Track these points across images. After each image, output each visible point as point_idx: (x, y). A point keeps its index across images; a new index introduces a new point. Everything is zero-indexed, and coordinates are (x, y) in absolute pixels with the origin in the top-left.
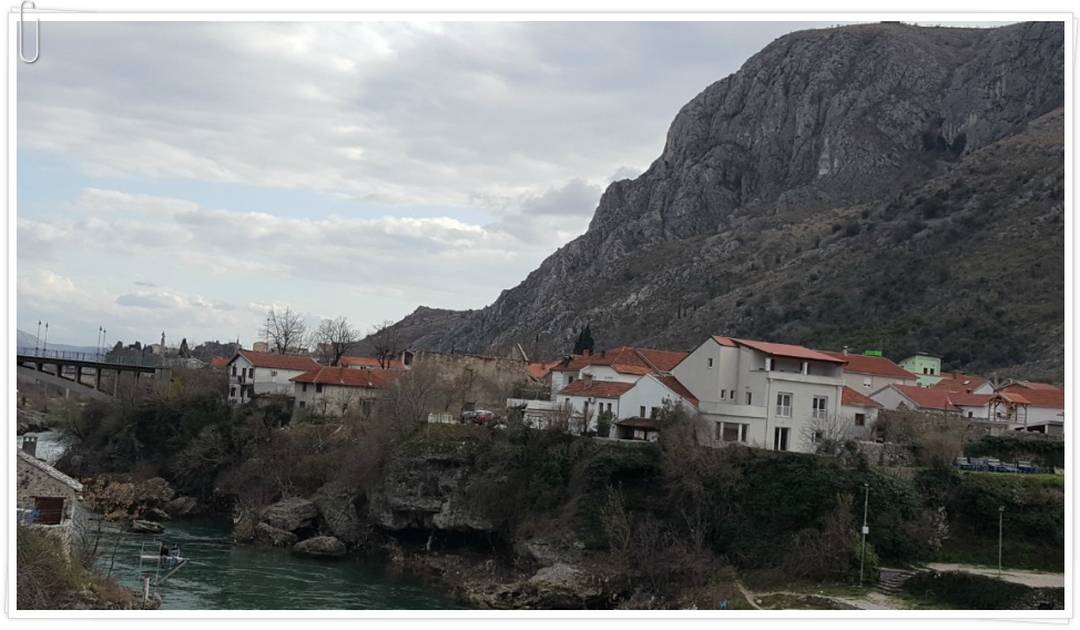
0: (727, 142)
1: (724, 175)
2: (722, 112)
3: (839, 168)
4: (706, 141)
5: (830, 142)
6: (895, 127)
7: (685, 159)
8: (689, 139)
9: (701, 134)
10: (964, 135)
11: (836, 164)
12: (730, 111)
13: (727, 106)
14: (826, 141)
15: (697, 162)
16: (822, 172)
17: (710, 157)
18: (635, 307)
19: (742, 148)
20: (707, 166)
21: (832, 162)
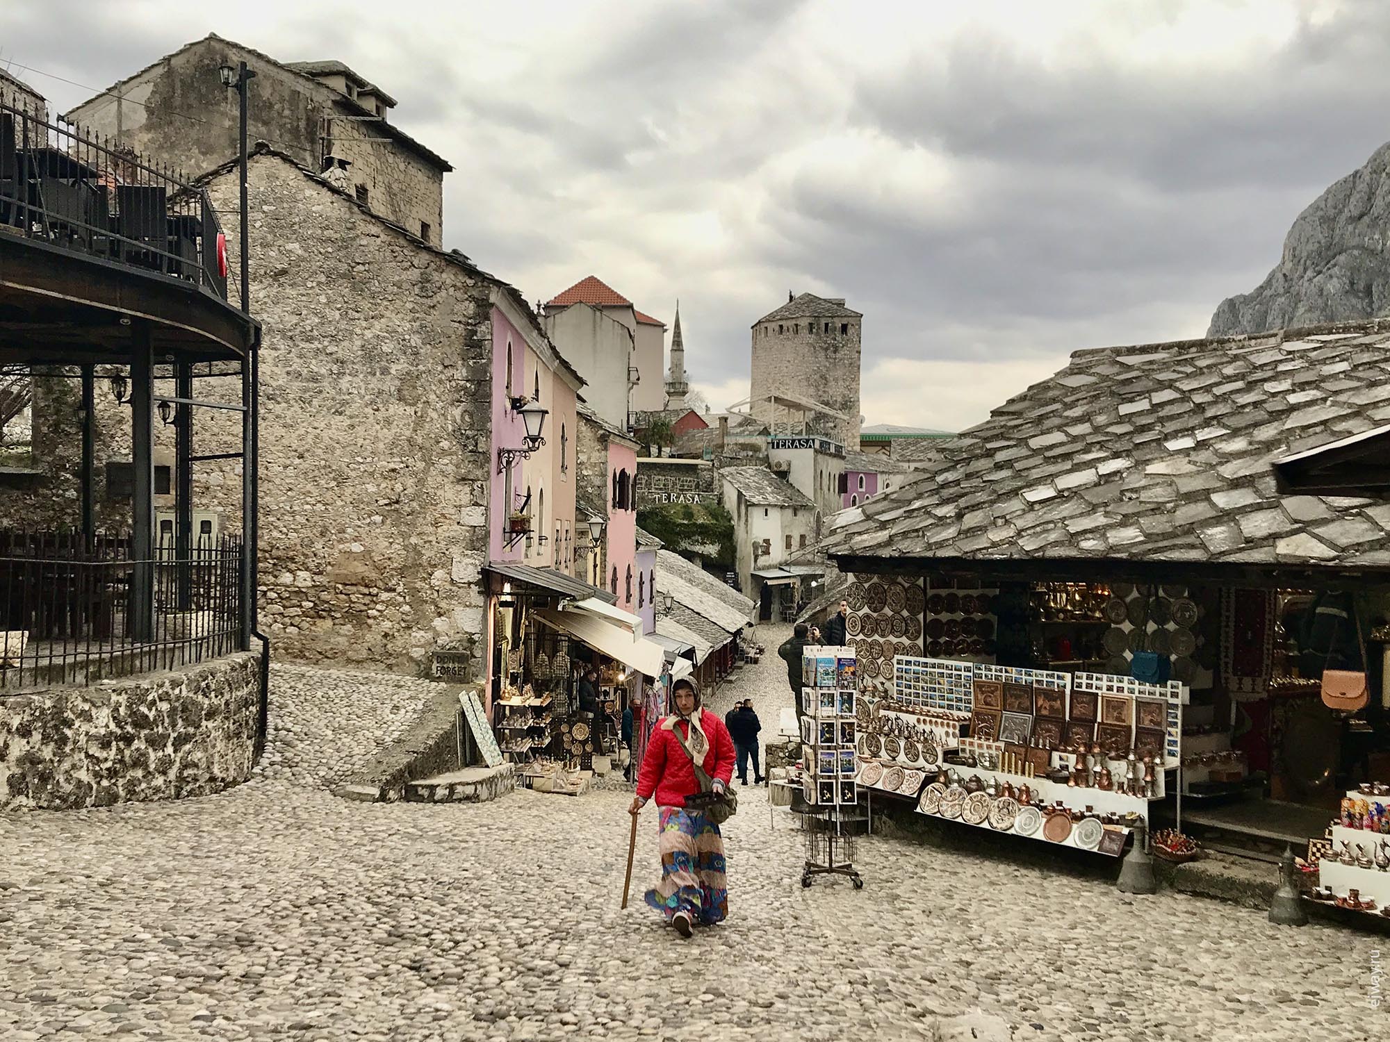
0: (1354, 247)
2: (1346, 213)
4: (1328, 248)
7: (1305, 270)
8: (1310, 247)
9: (1323, 241)
12: (1356, 213)
13: (1352, 207)
17: (1335, 265)
19: (1372, 251)
20: (1331, 277)
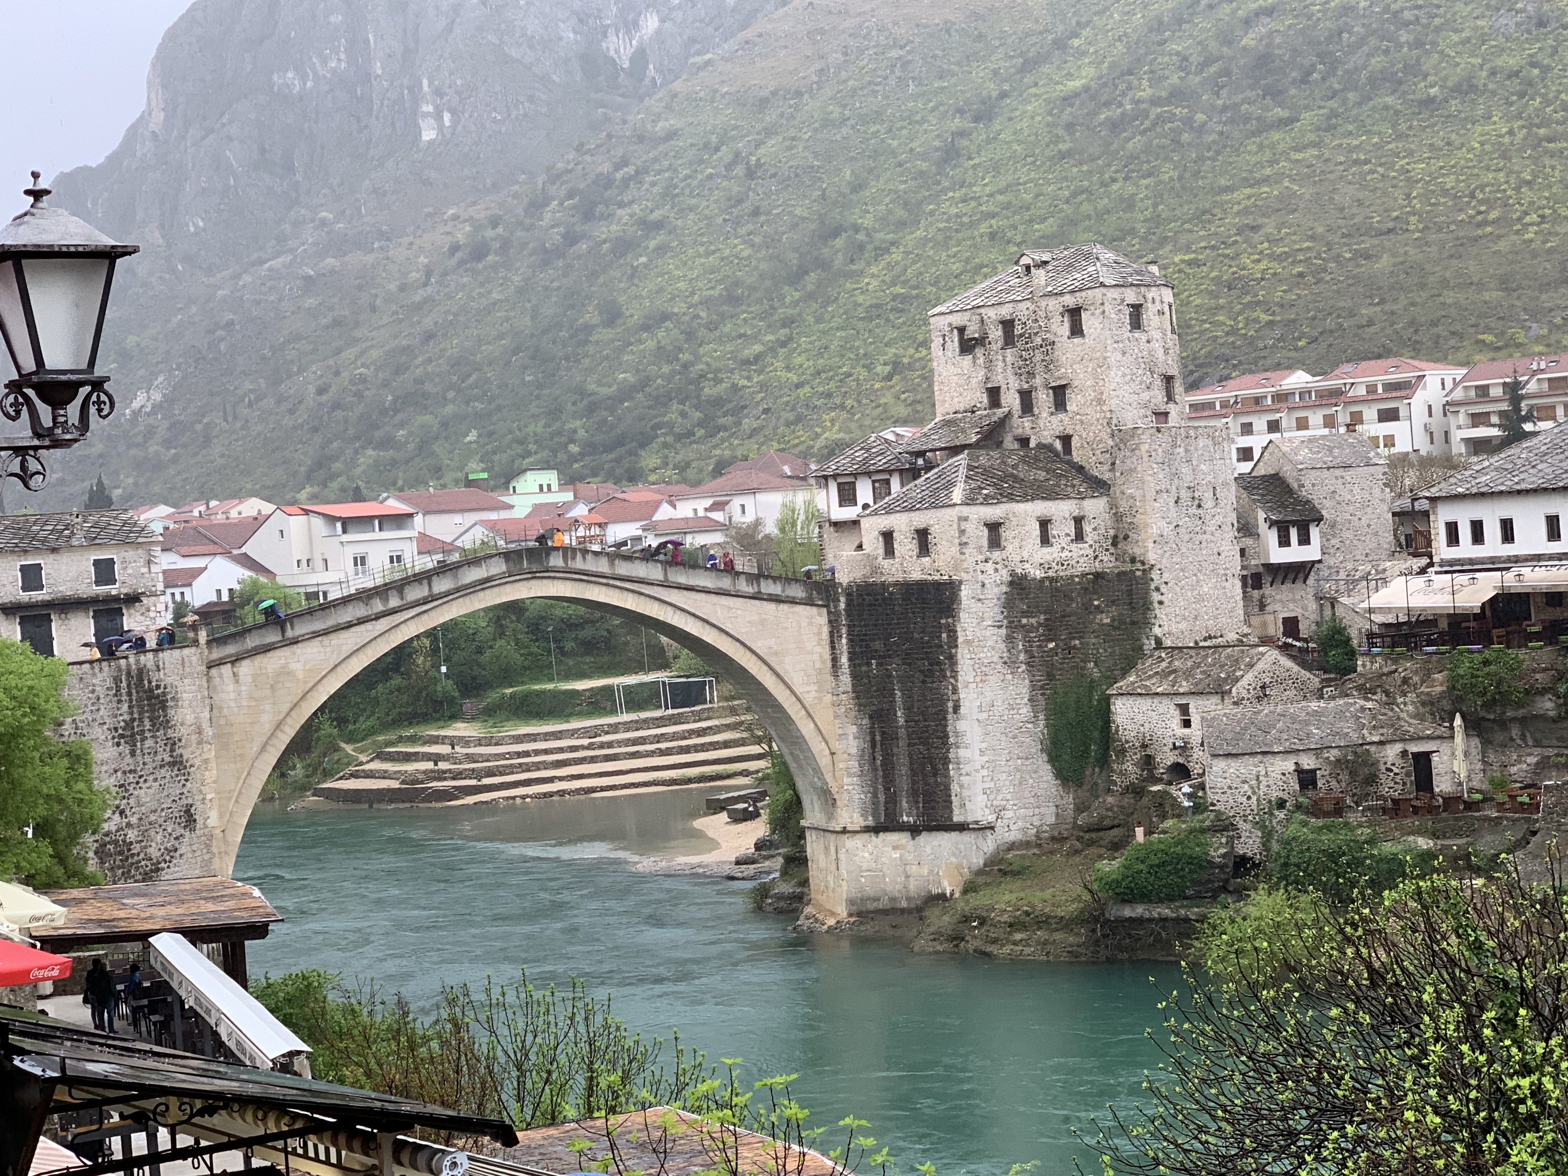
1: (263, 151)
3: (454, 126)
5: (430, 84)
6: (531, 47)
10: (644, 50)
11: (447, 117)
14: (425, 82)
15: (212, 131)
16: (428, 135)
18: (148, 414)
21: (438, 116)
